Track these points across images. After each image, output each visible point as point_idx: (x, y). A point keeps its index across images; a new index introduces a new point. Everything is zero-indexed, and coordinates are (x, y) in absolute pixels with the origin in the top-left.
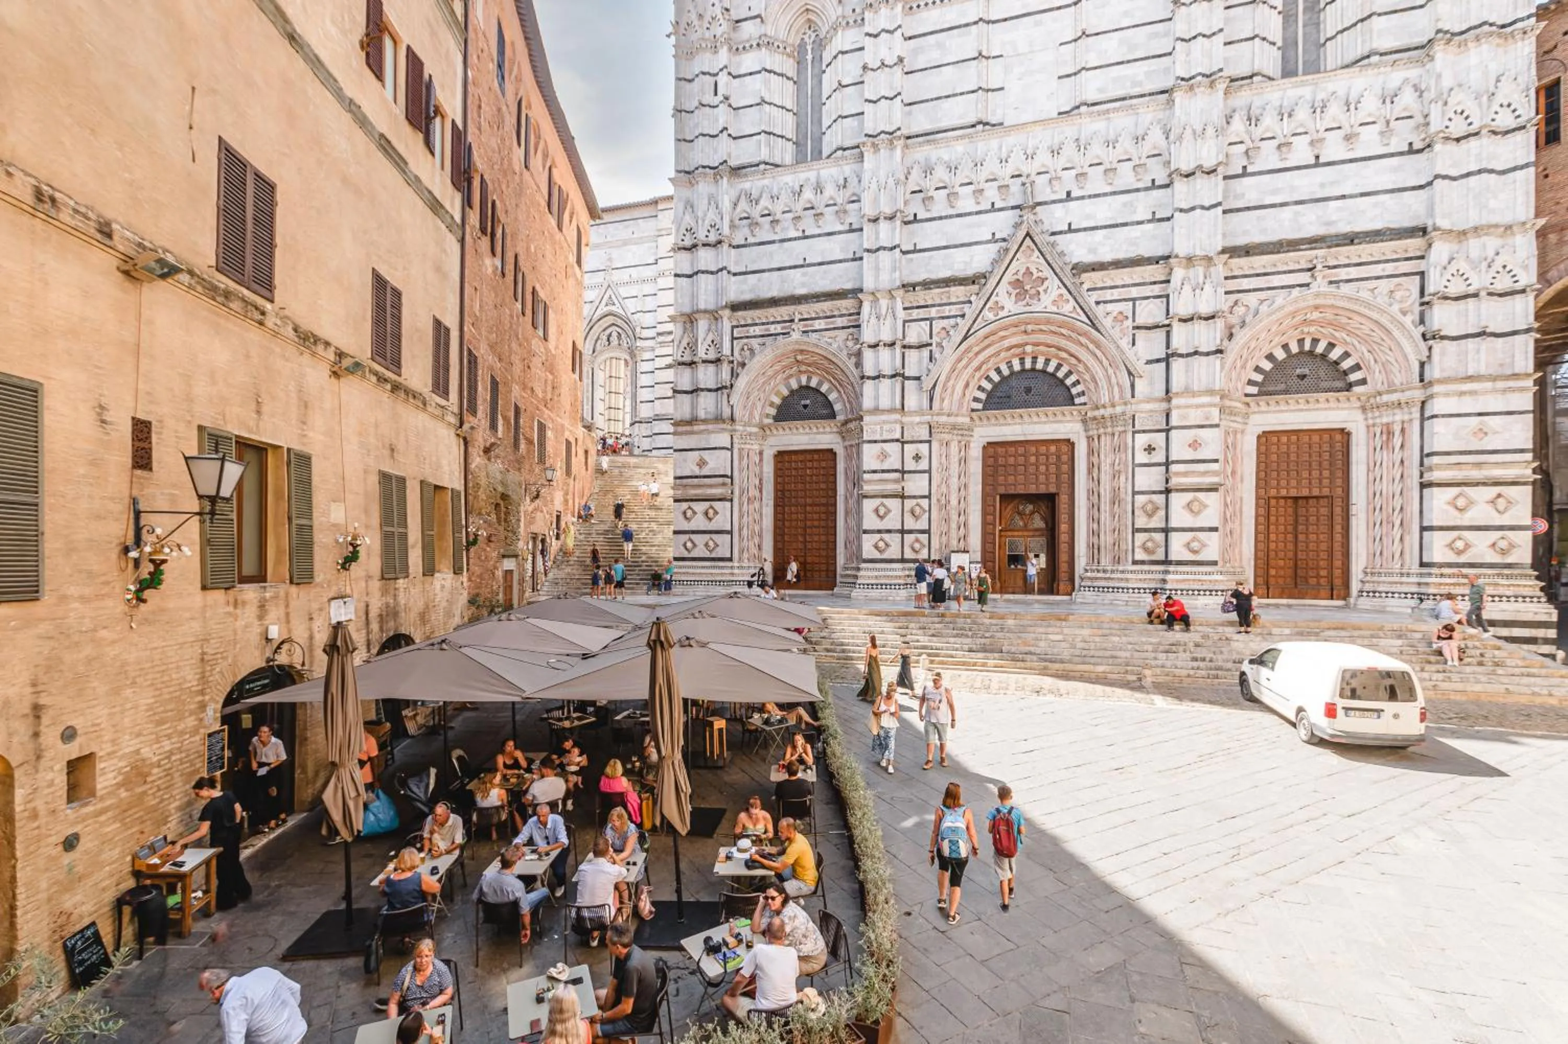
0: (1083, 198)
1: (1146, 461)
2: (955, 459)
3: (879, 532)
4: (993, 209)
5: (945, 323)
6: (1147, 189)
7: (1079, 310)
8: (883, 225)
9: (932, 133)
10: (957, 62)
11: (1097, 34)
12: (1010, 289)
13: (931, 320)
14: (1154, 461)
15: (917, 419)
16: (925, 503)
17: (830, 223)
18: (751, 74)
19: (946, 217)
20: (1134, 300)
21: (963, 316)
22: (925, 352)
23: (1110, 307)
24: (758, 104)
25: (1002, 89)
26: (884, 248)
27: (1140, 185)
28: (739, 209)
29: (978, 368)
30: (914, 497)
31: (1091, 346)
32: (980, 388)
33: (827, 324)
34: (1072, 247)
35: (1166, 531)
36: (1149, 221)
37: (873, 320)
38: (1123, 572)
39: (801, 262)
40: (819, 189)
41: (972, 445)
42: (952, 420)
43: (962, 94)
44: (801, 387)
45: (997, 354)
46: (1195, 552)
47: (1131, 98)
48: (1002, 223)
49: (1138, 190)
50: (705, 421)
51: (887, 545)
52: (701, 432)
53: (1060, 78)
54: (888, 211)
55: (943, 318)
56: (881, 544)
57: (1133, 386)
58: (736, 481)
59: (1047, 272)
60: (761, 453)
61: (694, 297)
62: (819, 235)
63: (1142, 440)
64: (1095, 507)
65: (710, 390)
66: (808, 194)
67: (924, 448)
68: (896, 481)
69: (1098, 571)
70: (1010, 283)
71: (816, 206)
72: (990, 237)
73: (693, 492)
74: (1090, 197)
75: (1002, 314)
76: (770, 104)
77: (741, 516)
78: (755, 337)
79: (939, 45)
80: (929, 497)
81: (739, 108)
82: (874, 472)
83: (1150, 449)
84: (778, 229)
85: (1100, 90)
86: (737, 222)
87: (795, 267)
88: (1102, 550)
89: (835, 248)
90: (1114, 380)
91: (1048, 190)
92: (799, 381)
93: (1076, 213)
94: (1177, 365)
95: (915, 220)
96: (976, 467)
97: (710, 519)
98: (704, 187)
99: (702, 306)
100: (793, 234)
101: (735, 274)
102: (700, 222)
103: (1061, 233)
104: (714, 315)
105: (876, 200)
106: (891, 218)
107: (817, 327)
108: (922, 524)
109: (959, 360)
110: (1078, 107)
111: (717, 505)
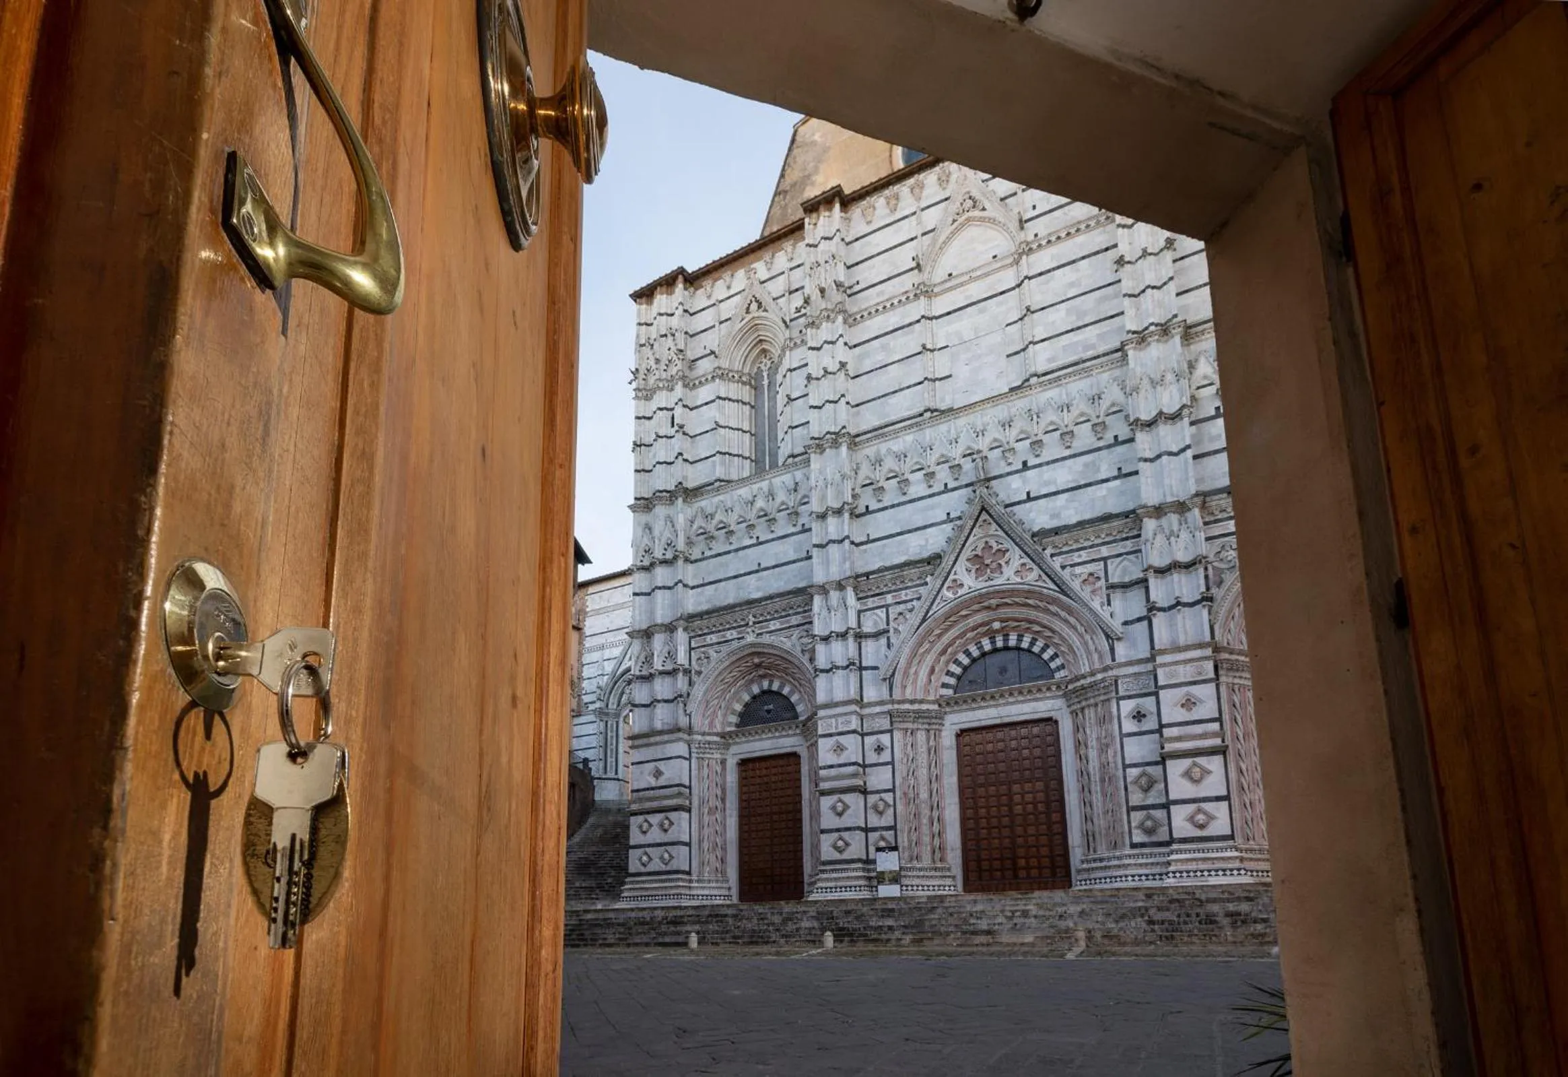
0: (1040, 465)
1: (1135, 729)
2: (922, 749)
3: (838, 830)
4: (946, 490)
5: (901, 608)
6: (1109, 446)
7: (1044, 577)
8: (832, 521)
9: (881, 428)
10: (903, 360)
11: (1043, 309)
12: (969, 565)
13: (887, 606)
14: (1144, 729)
15: (878, 709)
16: (888, 797)
17: (783, 528)
18: (707, 404)
19: (899, 505)
20: (1105, 559)
21: (919, 599)
22: (883, 641)
23: (1078, 570)
24: (712, 430)
25: (950, 376)
26: (834, 542)
27: (1101, 444)
28: (695, 526)
29: (944, 652)
30: (878, 792)
31: (1063, 614)
32: (949, 673)
33: (782, 623)
34: (1032, 515)
35: (1166, 806)
36: (1115, 478)
37: (824, 612)
38: (1119, 858)
39: (756, 568)
40: (771, 495)
41: (944, 734)
42: (916, 707)
43: (908, 387)
44: (764, 692)
45: (963, 634)
46: (1202, 827)
47: (1084, 361)
48: (956, 502)
49: (1099, 449)
50: (661, 733)
51: (847, 844)
52: (656, 744)
53: (1008, 356)
54: (837, 505)
55: (899, 603)
56: (840, 843)
57: (1112, 650)
58: (695, 791)
59: (1008, 544)
60: (723, 762)
61: (652, 612)
62: (773, 540)
63: (1127, 706)
64: (1084, 789)
65: (666, 701)
66: (760, 503)
67: (885, 739)
68: (855, 775)
69: (1095, 860)
70: (968, 560)
71: (769, 512)
72: (945, 517)
73: (648, 805)
74: (1048, 463)
75: (961, 592)
76: (725, 427)
77: (701, 827)
78: (712, 645)
79: (884, 348)
80: (893, 790)
81: (696, 436)
82: (831, 767)
83: (1139, 716)
84: (733, 539)
85: (1050, 360)
86: (694, 539)
87: (749, 573)
88: (1097, 836)
89: (786, 550)
90: (1092, 648)
91: (1003, 463)
92: (761, 686)
93: (1034, 481)
94: (1159, 620)
95: (868, 511)
96: (949, 757)
97: (666, 831)
98: (660, 510)
99: (659, 621)
100: (748, 542)
101: (693, 588)
102: (656, 541)
103: (1019, 503)
104: (670, 628)
105: (823, 498)
106: (839, 512)
107: (773, 628)
108: (887, 820)
109: (920, 644)
110: (1027, 380)
111: (673, 816)
